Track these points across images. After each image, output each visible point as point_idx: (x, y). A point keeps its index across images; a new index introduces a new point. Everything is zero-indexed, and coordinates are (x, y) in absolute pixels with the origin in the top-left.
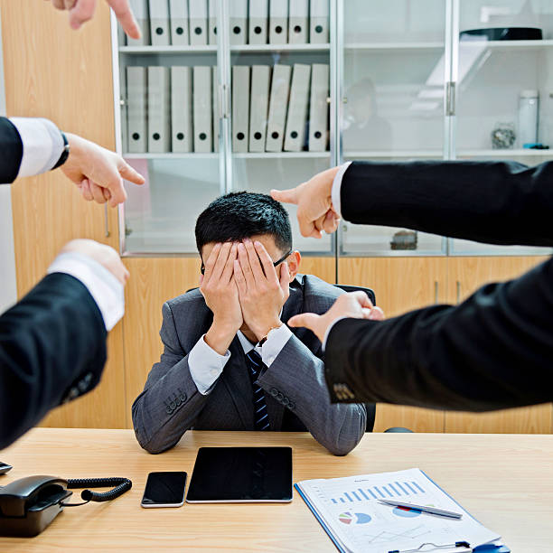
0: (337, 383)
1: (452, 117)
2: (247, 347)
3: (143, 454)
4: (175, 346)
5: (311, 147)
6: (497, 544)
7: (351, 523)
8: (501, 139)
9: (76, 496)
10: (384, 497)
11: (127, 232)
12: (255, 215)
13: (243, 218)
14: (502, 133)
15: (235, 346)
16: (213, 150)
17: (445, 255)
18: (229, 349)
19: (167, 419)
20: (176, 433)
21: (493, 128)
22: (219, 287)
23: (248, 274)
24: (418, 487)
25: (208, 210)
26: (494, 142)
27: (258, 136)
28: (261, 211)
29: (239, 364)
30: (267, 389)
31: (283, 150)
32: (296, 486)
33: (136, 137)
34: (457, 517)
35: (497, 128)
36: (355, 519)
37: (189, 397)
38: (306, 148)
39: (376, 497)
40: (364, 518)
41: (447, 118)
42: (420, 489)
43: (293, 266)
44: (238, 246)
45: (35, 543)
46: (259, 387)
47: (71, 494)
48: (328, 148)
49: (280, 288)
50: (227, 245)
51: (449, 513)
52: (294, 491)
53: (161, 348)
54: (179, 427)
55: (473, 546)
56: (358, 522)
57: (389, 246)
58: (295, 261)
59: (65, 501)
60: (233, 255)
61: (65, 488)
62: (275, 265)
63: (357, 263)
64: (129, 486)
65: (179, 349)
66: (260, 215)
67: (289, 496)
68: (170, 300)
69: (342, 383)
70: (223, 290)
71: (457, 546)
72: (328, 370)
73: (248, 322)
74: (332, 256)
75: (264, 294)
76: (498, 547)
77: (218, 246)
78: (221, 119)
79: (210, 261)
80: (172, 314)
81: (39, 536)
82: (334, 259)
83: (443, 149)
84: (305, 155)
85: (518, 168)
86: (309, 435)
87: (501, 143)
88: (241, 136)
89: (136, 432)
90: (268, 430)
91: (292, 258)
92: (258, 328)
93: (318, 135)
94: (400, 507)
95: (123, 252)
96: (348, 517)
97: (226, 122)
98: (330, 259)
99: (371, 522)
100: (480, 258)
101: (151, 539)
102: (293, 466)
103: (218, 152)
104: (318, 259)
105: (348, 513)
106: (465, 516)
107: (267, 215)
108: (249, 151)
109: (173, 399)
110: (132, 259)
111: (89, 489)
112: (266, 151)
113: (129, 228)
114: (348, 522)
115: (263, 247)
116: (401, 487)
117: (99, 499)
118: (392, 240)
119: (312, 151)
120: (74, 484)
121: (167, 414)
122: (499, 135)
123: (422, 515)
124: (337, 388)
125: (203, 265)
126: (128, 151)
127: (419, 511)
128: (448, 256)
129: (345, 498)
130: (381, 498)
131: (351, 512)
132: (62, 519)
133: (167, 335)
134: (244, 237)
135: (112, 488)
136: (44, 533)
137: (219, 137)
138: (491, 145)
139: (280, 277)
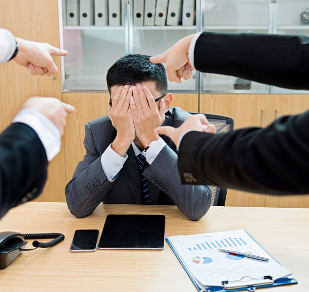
0: (186, 172)
1: (274, 4)
2: (137, 152)
3: (72, 218)
4: (93, 151)
5: (184, 23)
6: (290, 277)
7: (200, 263)
8: (306, 18)
9: (29, 244)
10: (221, 247)
11: (66, 76)
12: (145, 67)
13: (137, 69)
14: (307, 15)
15: (130, 151)
16: (121, 24)
17: (268, 93)
18: (127, 153)
19: (88, 196)
20: (92, 206)
21: (301, 11)
22: (121, 114)
23: (139, 106)
24: (243, 241)
25: (115, 65)
26: (301, 20)
27: (150, 15)
28: (148, 66)
29: (133, 162)
30: (149, 178)
31: (166, 25)
32: (167, 240)
33: (72, 15)
34: (266, 260)
35: (304, 11)
36: (202, 260)
37: (101, 183)
38: (180, 23)
39: (216, 247)
40: (208, 260)
41: (271, 5)
42: (244, 242)
43: (167, 103)
44: (133, 88)
45: (4, 273)
46: (144, 178)
47: (27, 243)
48: (195, 24)
49: (159, 115)
50: (127, 87)
51: (261, 257)
52: (165, 242)
53: (85, 152)
54: (95, 202)
55: (274, 278)
56: (204, 263)
57: (233, 87)
58: (169, 99)
59: (23, 248)
60: (130, 94)
61: (23, 239)
62: (156, 101)
63: (212, 97)
64: (63, 238)
65: (95, 153)
66: (147, 68)
67: (162, 246)
68: (90, 122)
69: (189, 172)
70: (123, 116)
71: (265, 278)
72: (180, 164)
73: (138, 136)
74: (196, 93)
75: (148, 119)
76: (290, 279)
77: (121, 87)
78: (126, 4)
79: (115, 97)
80: (92, 130)
81: (7, 269)
82: (198, 95)
83: (268, 25)
84: (180, 28)
85: (306, 40)
86: (176, 207)
87: (306, 21)
88: (139, 15)
89: (68, 204)
90: (149, 204)
91: (167, 98)
92: (144, 140)
93: (188, 15)
94: (231, 253)
95: (64, 89)
96: (198, 260)
97: (129, 7)
98: (195, 95)
99: (212, 263)
100: (290, 95)
101: (76, 272)
102: (166, 227)
103: (124, 26)
104: (187, 94)
105: (198, 257)
106: (271, 260)
107: (152, 68)
108: (144, 25)
109: (92, 184)
110: (69, 94)
111: (37, 240)
112: (155, 25)
113: (67, 74)
114: (198, 262)
115: (148, 90)
116: (232, 241)
117: (44, 246)
118: (234, 83)
119: (185, 26)
120: (29, 237)
121: (88, 193)
122: (305, 16)
123: (244, 259)
124: (186, 175)
125: (111, 100)
126: (67, 25)
127: (242, 256)
128: (270, 94)
129: (197, 248)
130: (219, 247)
131: (200, 256)
132: (21, 258)
133: (88, 144)
134: (137, 82)
135: (52, 239)
136: (10, 267)
137: (125, 15)
138: (300, 22)
139: (159, 108)
